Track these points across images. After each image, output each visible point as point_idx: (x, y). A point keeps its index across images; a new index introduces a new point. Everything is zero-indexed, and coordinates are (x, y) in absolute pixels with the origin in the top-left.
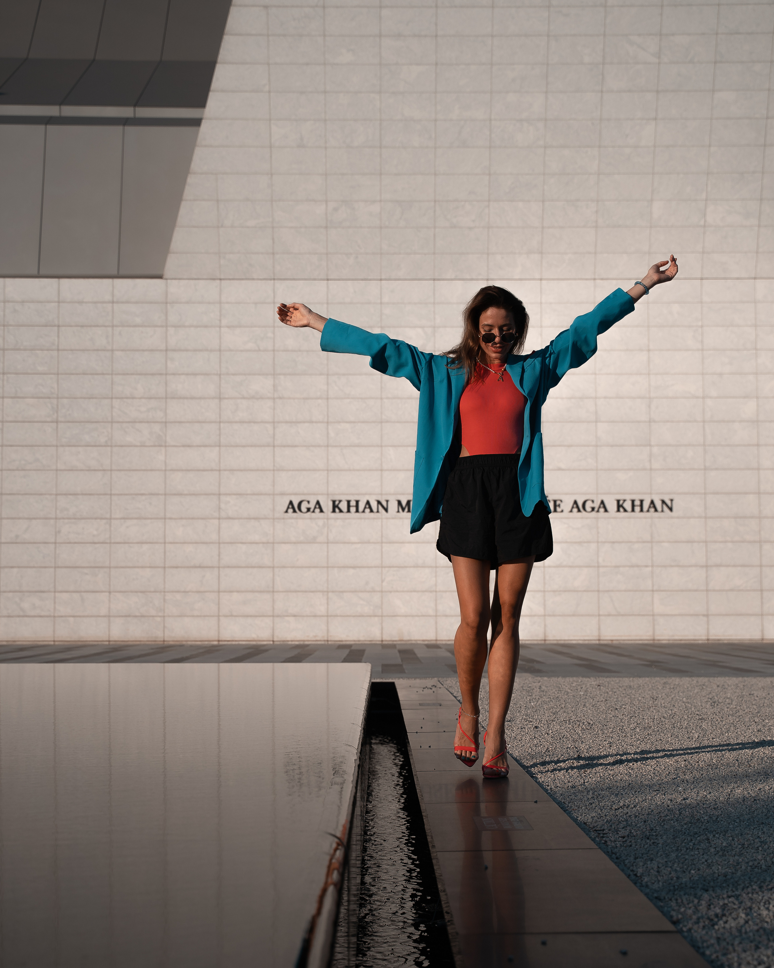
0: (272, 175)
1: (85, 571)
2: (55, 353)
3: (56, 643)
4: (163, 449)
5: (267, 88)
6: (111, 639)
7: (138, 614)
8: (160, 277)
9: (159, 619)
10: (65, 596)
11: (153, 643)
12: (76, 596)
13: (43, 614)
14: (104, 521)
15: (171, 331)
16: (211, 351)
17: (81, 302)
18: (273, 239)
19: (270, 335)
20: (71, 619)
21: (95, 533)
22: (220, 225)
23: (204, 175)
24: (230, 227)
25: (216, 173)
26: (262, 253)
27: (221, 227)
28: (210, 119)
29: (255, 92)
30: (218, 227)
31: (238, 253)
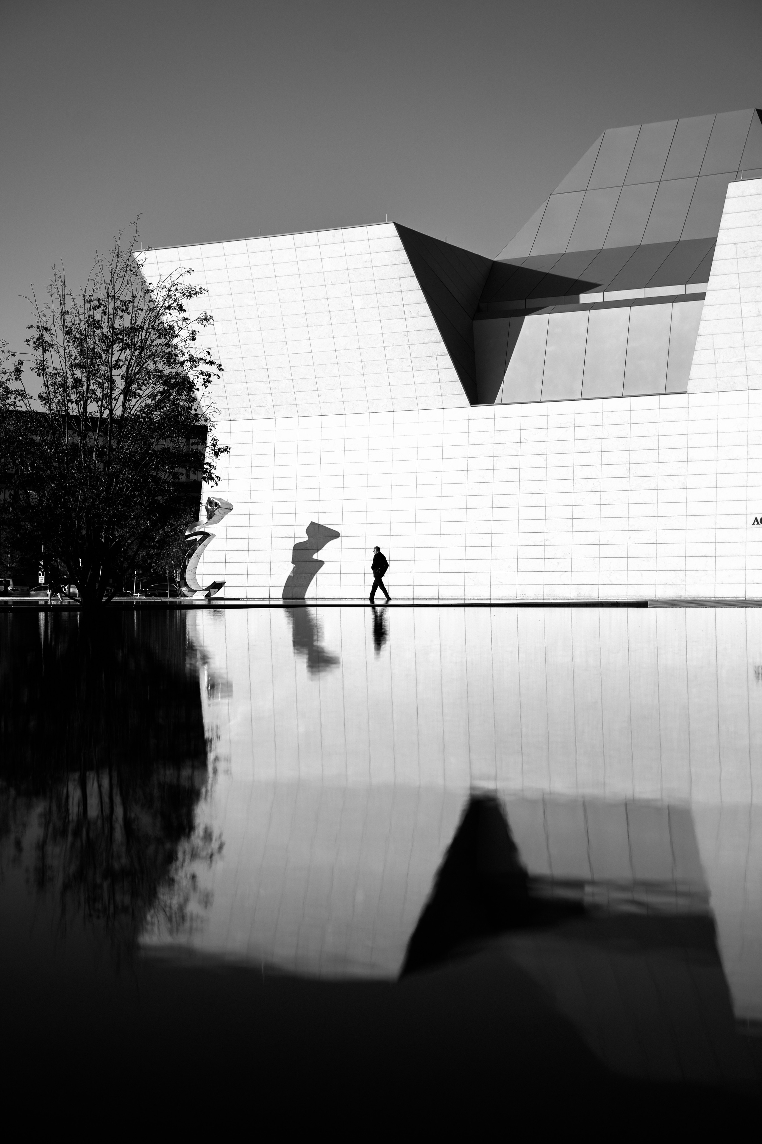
0: (744, 333)
1: (644, 559)
4: (685, 490)
5: (738, 286)
7: (671, 583)
8: (686, 393)
9: (682, 586)
12: (638, 573)
13: (621, 583)
15: (691, 423)
17: (642, 410)
18: (746, 368)
19: (746, 422)
20: (636, 586)
22: (716, 362)
23: (706, 336)
24: (722, 363)
25: (712, 335)
26: (741, 376)
27: (717, 363)
28: (708, 306)
29: (732, 289)
30: (715, 363)
31: (727, 377)
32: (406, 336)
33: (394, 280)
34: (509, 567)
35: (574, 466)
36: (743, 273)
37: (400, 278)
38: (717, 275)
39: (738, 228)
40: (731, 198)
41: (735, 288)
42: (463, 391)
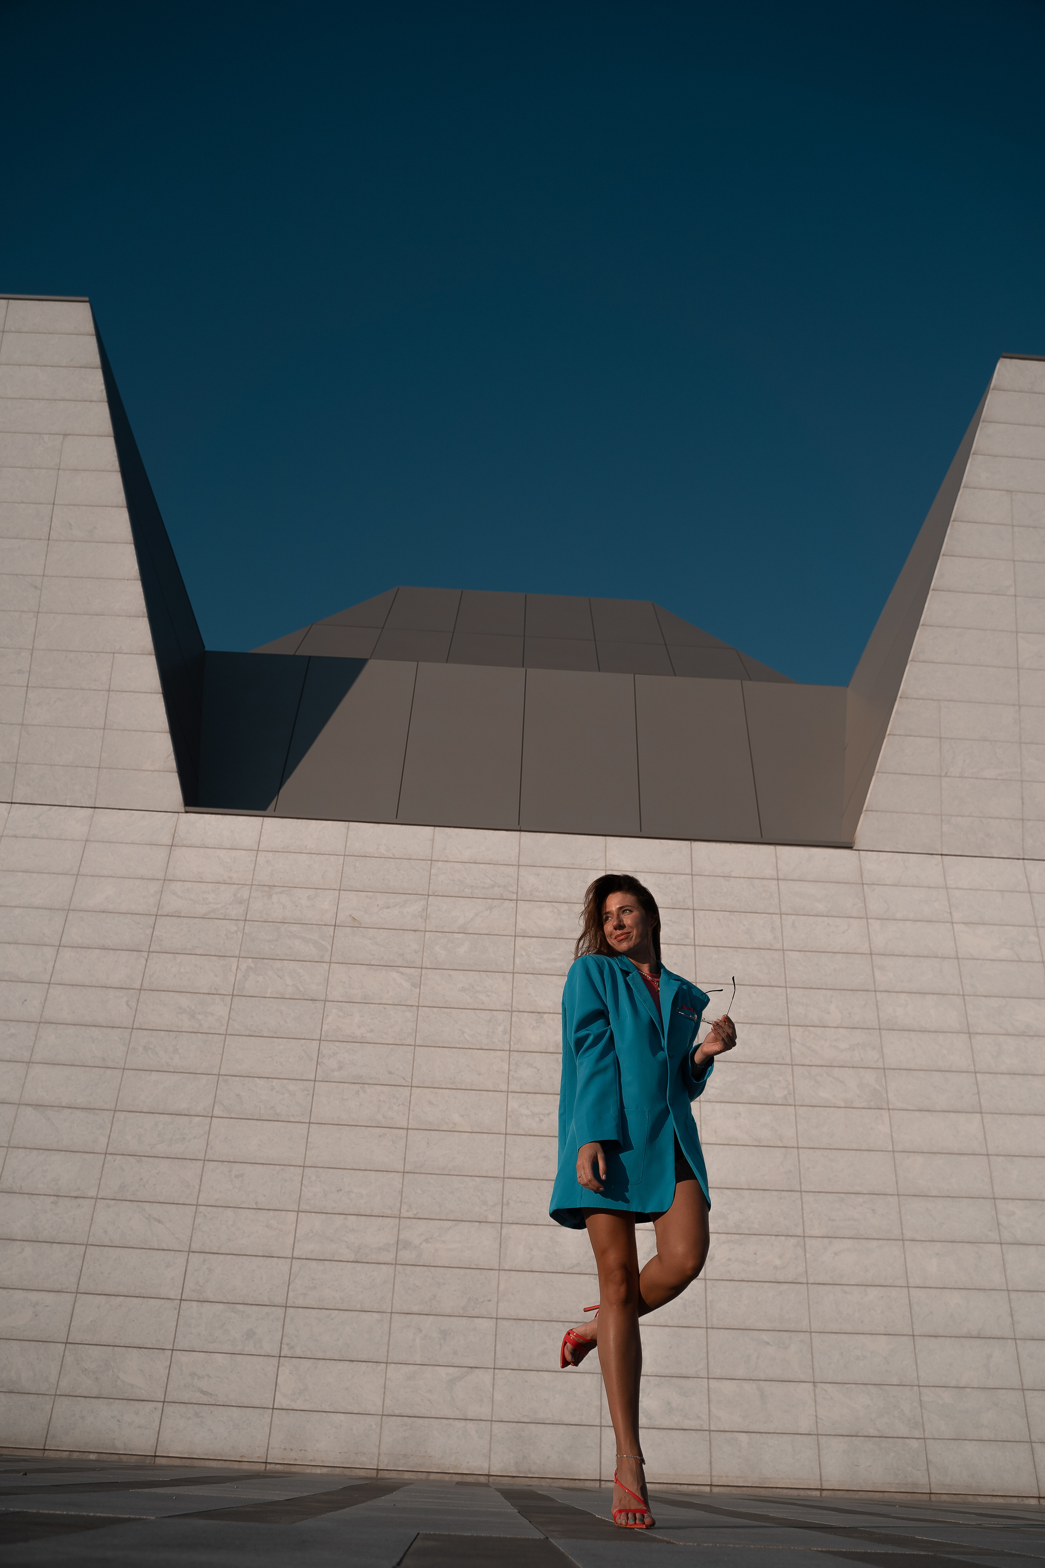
0: (1020, 706)
1: (765, 1337)
2: (690, 950)
3: (716, 1490)
4: (885, 1114)
5: (1012, 591)
6: (826, 1486)
7: (873, 1432)
8: (850, 847)
9: (915, 1444)
10: (728, 1387)
11: (909, 1496)
12: (748, 1386)
13: (687, 1424)
14: (793, 1241)
15: (875, 925)
16: (944, 958)
17: (728, 877)
18: (1023, 799)
19: (1032, 938)
20: (744, 1437)
21: (778, 1262)
22: (943, 774)
23: (921, 701)
24: (959, 777)
25: (939, 700)
26: (1006, 819)
27: (945, 776)
28: (932, 626)
29: (996, 595)
30: (940, 776)
31: (969, 816)
32: (36, 587)
33: (46, 438)
34: (250, 1334)
35: (512, 1012)
36: (1024, 561)
37: (65, 435)
38: (960, 556)
39: (1019, 458)
40: (1004, 390)
41: (1006, 595)
42: (172, 763)
